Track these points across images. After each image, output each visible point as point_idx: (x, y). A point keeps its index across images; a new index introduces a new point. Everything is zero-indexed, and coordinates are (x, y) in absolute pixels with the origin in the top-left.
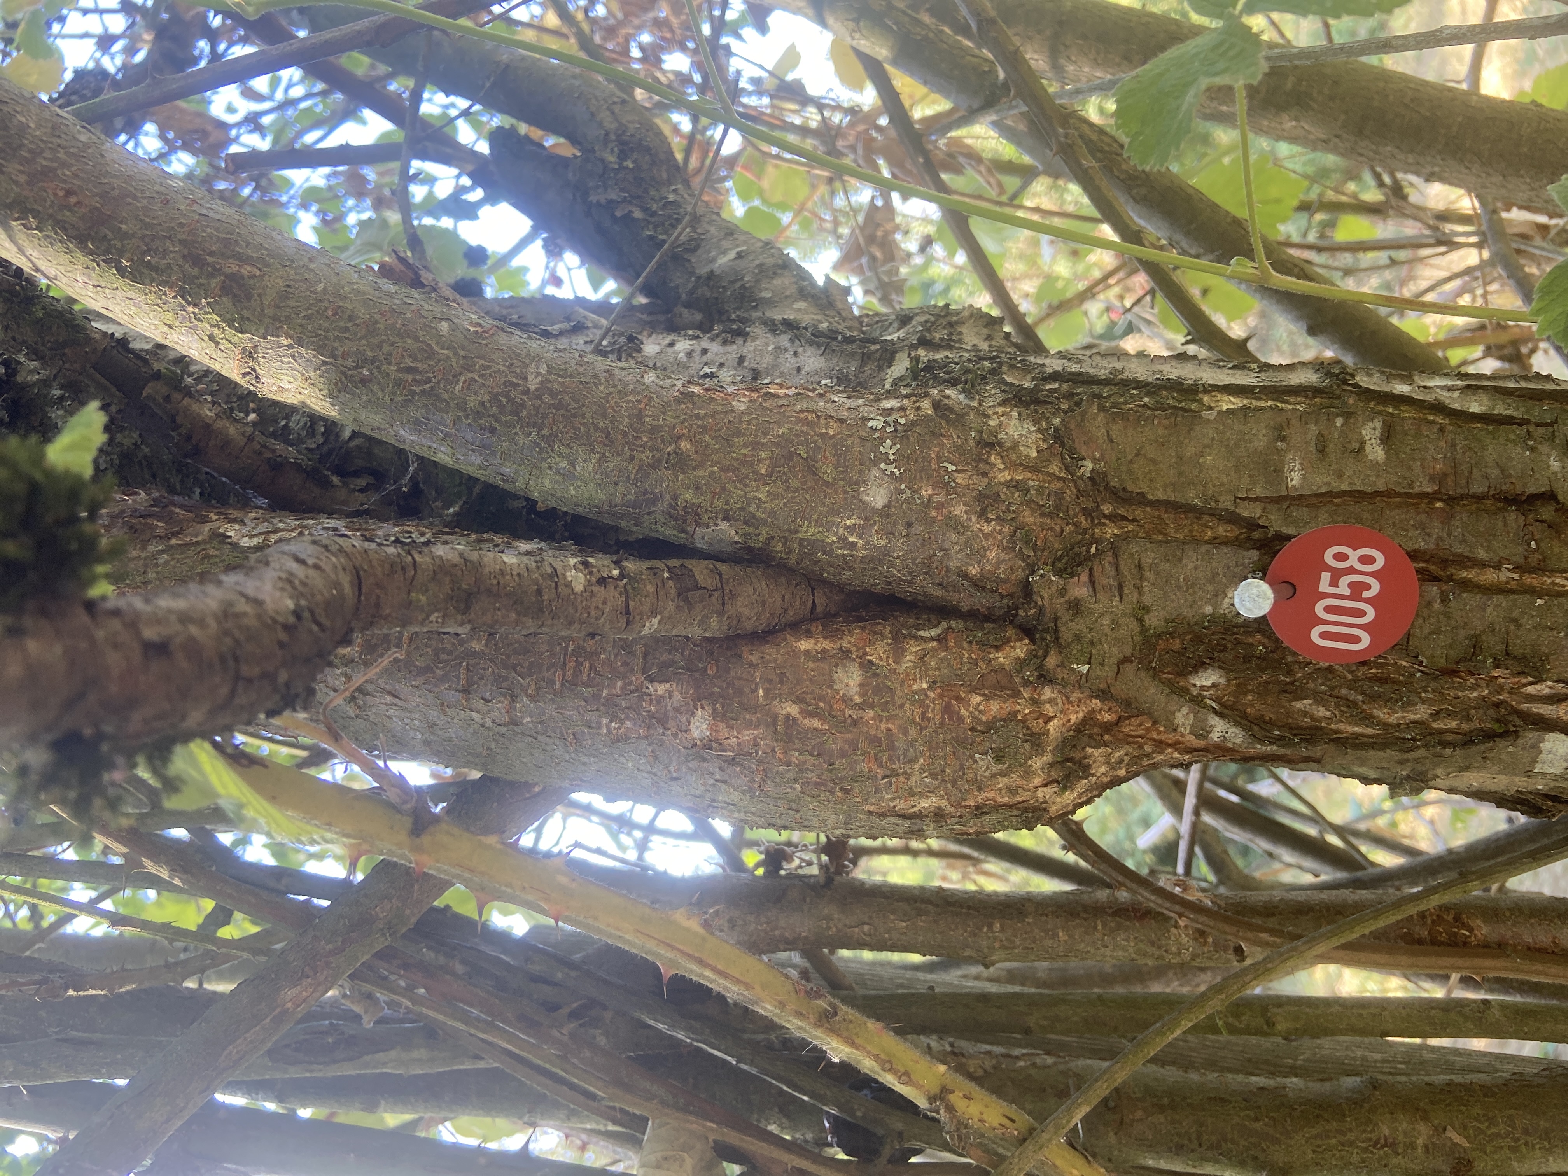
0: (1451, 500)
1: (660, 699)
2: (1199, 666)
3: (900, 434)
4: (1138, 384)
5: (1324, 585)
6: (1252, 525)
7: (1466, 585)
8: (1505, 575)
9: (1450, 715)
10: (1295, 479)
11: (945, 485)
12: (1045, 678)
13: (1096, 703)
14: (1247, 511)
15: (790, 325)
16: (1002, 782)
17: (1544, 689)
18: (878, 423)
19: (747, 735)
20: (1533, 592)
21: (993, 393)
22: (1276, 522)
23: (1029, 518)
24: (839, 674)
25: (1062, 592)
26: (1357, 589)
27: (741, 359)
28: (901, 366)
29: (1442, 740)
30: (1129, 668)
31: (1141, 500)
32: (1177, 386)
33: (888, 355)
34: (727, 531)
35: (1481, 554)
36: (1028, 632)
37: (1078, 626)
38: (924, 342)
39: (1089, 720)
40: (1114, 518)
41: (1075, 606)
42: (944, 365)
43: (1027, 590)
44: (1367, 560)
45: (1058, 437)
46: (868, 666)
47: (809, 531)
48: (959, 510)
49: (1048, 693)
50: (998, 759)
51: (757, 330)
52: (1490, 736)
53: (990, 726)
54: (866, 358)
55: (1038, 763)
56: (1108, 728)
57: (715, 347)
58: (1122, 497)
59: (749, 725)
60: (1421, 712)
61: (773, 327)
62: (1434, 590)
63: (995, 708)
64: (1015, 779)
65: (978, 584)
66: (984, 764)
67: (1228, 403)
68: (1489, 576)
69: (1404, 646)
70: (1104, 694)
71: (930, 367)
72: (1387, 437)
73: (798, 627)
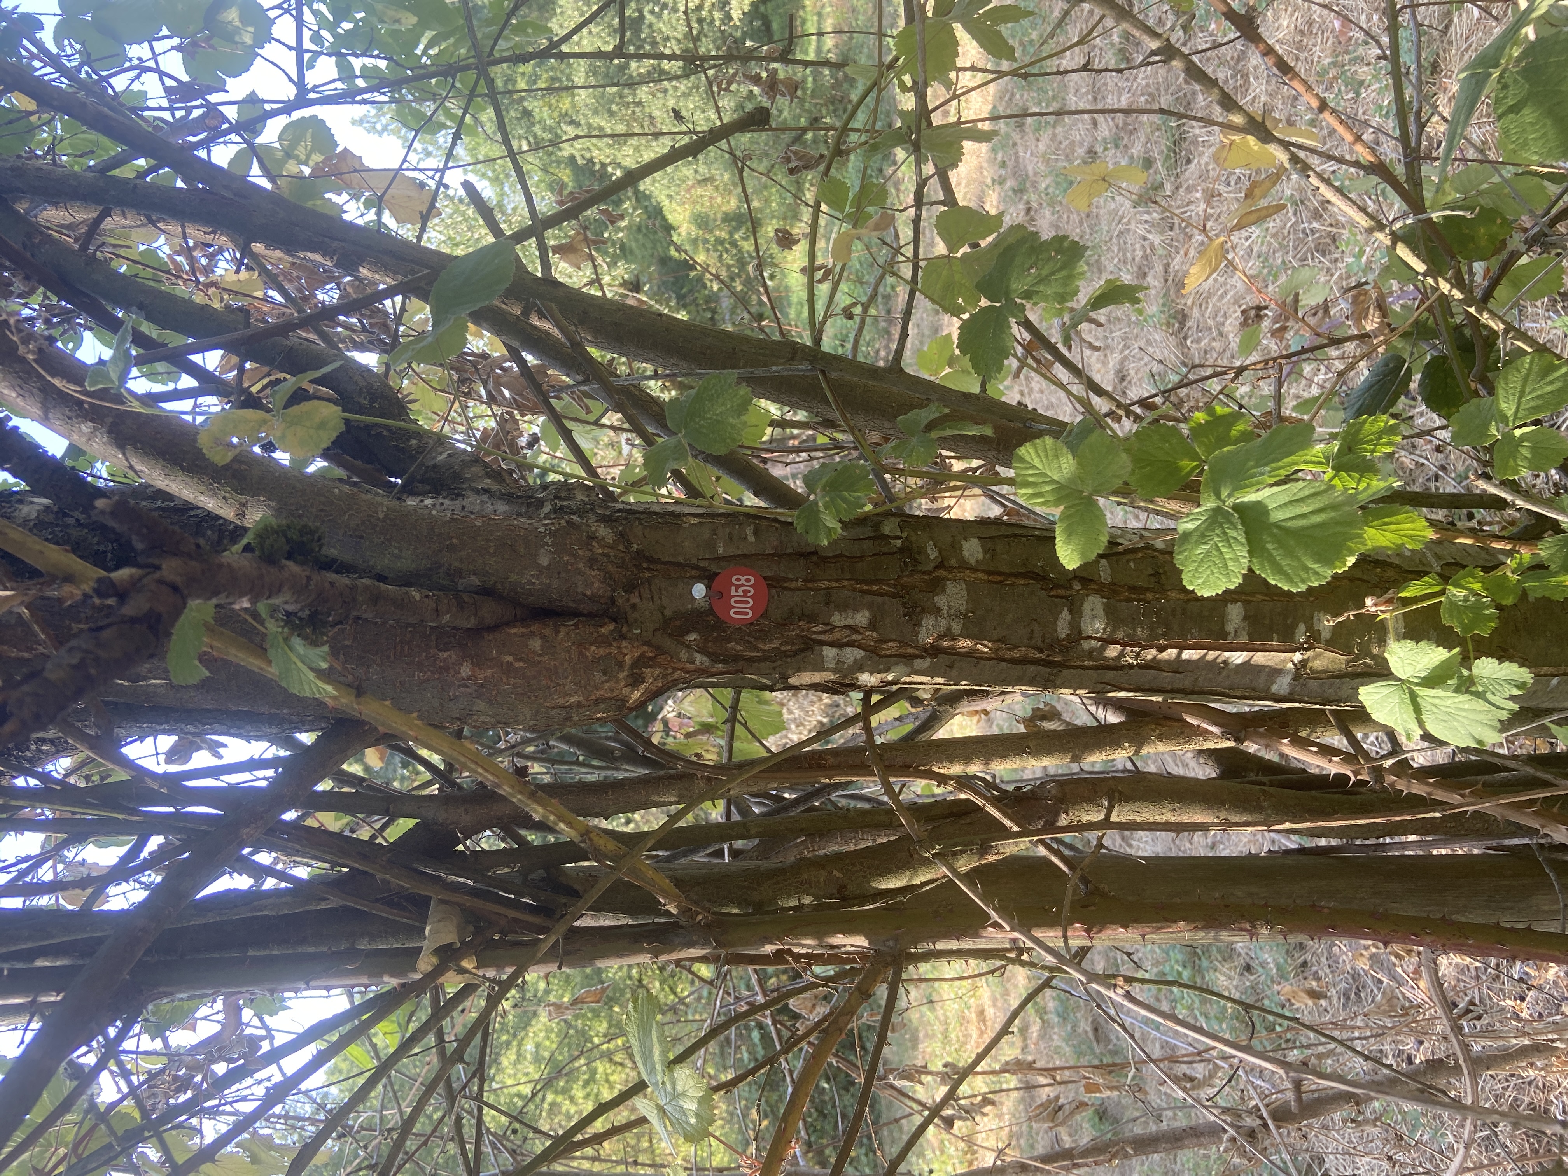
0: (780, 556)
1: (445, 660)
2: (688, 632)
3: (552, 534)
4: (655, 513)
5: (733, 593)
6: (704, 569)
7: (785, 589)
8: (800, 584)
9: (787, 643)
10: (721, 550)
11: (574, 555)
12: (623, 637)
13: (645, 648)
14: (702, 564)
15: (486, 491)
16: (607, 686)
17: (820, 628)
18: (542, 529)
19: (489, 672)
20: (811, 589)
21: (592, 517)
22: (714, 568)
23: (611, 568)
24: (531, 642)
25: (628, 600)
26: (746, 592)
27: (463, 507)
28: (548, 508)
29: (785, 655)
30: (658, 633)
31: (659, 561)
32: (672, 514)
33: (541, 503)
34: (475, 580)
35: (791, 576)
36: (614, 620)
37: (635, 615)
38: (556, 497)
39: (642, 655)
40: (648, 569)
41: (634, 606)
42: (569, 507)
43: (613, 600)
44: (748, 580)
45: (622, 535)
46: (544, 637)
47: (514, 578)
48: (581, 566)
49: (624, 644)
50: (604, 673)
51: (469, 493)
52: (802, 650)
53: (599, 659)
54: (529, 505)
55: (622, 675)
56: (651, 659)
57: (447, 502)
58: (651, 560)
59: (490, 667)
60: (775, 644)
61: (478, 492)
62: (774, 591)
63: (602, 652)
64: (612, 684)
65: (591, 598)
66: (598, 677)
67: (693, 521)
68: (794, 585)
69: (765, 615)
70: (648, 643)
71: (562, 508)
72: (756, 533)
73: (508, 624)
